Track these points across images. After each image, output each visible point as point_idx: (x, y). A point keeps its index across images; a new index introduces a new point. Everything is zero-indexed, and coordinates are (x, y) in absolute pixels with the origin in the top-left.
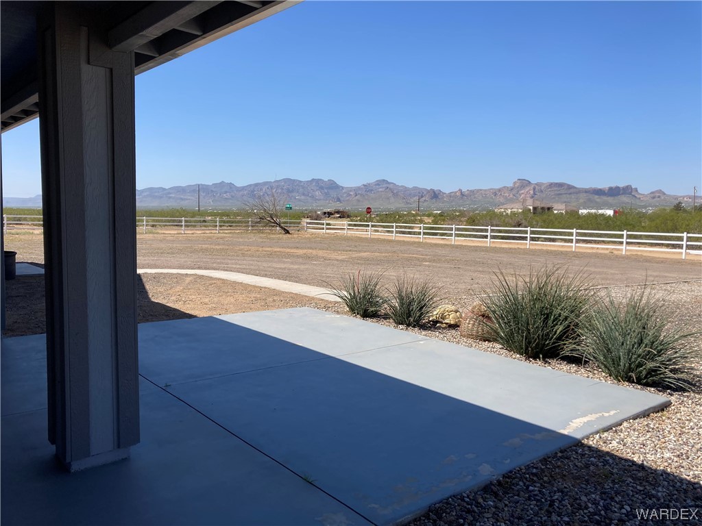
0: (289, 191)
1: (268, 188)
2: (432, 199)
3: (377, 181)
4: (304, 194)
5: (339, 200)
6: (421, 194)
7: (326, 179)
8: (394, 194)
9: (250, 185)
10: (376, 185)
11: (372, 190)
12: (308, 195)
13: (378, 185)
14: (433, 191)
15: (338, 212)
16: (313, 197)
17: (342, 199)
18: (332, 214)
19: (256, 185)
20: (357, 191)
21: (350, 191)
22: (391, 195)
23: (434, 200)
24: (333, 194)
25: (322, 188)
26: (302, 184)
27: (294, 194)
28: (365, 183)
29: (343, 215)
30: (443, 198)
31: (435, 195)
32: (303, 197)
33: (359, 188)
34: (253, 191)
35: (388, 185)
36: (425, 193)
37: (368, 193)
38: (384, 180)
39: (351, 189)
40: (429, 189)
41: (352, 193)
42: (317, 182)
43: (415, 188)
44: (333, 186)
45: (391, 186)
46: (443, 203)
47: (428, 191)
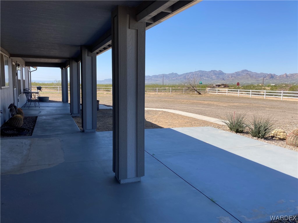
0: (201, 76)
1: (192, 75)
2: (270, 78)
3: (242, 70)
4: (207, 77)
5: (223, 79)
6: (264, 76)
7: (218, 70)
8: (251, 76)
9: (184, 74)
10: (242, 72)
11: (240, 75)
12: (209, 78)
13: (243, 72)
14: (271, 75)
15: (223, 85)
16: (211, 78)
17: (225, 79)
18: (220, 86)
19: (187, 74)
20: (232, 75)
21: (229, 75)
22: (249, 77)
23: (271, 79)
24: (221, 77)
25: (216, 74)
26: (207, 73)
27: (203, 77)
28: (236, 72)
29: (225, 86)
30: (277, 77)
31: (272, 77)
32: (207, 78)
33: (233, 74)
34: (185, 76)
35: (247, 72)
36: (267, 75)
37: (238, 76)
38: (246, 70)
39: (229, 74)
40: (269, 74)
41: (230, 76)
42: (214, 72)
43: (261, 73)
44: (221, 73)
45: (249, 73)
46: (276, 80)
47: (268, 75)
